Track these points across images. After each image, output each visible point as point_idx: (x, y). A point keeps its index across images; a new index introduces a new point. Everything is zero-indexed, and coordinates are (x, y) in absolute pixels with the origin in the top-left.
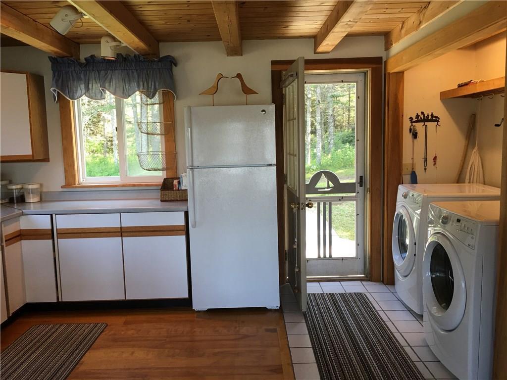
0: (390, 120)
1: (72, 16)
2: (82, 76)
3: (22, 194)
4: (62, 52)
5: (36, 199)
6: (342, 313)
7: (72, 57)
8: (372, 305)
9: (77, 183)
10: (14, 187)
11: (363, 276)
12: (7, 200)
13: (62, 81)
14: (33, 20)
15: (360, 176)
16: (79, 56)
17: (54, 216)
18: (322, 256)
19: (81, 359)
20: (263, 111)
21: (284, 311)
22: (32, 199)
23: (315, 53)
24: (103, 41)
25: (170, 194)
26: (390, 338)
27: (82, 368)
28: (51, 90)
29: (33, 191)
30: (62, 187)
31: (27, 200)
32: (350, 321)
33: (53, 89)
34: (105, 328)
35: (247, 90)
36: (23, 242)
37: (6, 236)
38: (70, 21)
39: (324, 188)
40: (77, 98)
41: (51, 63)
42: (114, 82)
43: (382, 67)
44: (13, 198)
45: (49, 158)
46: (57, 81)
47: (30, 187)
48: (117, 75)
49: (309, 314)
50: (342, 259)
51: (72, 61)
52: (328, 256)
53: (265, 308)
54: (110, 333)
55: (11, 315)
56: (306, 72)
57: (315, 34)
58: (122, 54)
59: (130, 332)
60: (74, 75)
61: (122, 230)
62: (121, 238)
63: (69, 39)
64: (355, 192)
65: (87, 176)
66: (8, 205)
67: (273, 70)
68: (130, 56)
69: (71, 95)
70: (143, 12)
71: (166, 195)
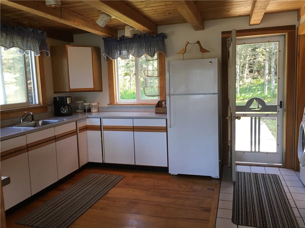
0: (300, 65)
1: (106, 18)
2: (118, 47)
3: (89, 108)
4: (107, 35)
5: (96, 110)
6: (259, 185)
7: (113, 37)
8: (281, 182)
9: (115, 103)
10: (86, 104)
11: (281, 164)
12: (83, 111)
13: (109, 50)
14: (92, 20)
15: (280, 101)
16: (117, 36)
17: (102, 119)
18: (253, 150)
19: (108, 191)
20: (211, 62)
21: (222, 180)
22: (94, 110)
23: (250, 25)
24: (126, 28)
25: (161, 110)
26: (285, 202)
27: (108, 195)
28: (103, 55)
29: (95, 106)
30: (108, 105)
31: (92, 111)
32: (263, 190)
33: (104, 54)
34: (123, 178)
35: (203, 50)
36: (88, 131)
37: (79, 128)
38: (105, 20)
39: (255, 108)
40: (116, 58)
41: (103, 41)
42: (133, 49)
43: (295, 31)
44: (86, 109)
45: (102, 90)
46: (106, 50)
47: (93, 104)
48: (135, 45)
49: (237, 184)
50: (267, 153)
51: (113, 39)
52: (257, 150)
53: (210, 177)
54: (125, 181)
55: (80, 167)
56: (237, 38)
57: (249, 14)
58: (138, 33)
59: (135, 181)
60: (114, 46)
61: (134, 128)
62: (133, 132)
63: (112, 28)
64: (276, 111)
65: (121, 99)
66: (83, 113)
67: (223, 37)
68: (142, 35)
69: (113, 57)
70: (144, 12)
71: (158, 110)
